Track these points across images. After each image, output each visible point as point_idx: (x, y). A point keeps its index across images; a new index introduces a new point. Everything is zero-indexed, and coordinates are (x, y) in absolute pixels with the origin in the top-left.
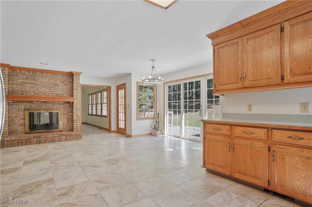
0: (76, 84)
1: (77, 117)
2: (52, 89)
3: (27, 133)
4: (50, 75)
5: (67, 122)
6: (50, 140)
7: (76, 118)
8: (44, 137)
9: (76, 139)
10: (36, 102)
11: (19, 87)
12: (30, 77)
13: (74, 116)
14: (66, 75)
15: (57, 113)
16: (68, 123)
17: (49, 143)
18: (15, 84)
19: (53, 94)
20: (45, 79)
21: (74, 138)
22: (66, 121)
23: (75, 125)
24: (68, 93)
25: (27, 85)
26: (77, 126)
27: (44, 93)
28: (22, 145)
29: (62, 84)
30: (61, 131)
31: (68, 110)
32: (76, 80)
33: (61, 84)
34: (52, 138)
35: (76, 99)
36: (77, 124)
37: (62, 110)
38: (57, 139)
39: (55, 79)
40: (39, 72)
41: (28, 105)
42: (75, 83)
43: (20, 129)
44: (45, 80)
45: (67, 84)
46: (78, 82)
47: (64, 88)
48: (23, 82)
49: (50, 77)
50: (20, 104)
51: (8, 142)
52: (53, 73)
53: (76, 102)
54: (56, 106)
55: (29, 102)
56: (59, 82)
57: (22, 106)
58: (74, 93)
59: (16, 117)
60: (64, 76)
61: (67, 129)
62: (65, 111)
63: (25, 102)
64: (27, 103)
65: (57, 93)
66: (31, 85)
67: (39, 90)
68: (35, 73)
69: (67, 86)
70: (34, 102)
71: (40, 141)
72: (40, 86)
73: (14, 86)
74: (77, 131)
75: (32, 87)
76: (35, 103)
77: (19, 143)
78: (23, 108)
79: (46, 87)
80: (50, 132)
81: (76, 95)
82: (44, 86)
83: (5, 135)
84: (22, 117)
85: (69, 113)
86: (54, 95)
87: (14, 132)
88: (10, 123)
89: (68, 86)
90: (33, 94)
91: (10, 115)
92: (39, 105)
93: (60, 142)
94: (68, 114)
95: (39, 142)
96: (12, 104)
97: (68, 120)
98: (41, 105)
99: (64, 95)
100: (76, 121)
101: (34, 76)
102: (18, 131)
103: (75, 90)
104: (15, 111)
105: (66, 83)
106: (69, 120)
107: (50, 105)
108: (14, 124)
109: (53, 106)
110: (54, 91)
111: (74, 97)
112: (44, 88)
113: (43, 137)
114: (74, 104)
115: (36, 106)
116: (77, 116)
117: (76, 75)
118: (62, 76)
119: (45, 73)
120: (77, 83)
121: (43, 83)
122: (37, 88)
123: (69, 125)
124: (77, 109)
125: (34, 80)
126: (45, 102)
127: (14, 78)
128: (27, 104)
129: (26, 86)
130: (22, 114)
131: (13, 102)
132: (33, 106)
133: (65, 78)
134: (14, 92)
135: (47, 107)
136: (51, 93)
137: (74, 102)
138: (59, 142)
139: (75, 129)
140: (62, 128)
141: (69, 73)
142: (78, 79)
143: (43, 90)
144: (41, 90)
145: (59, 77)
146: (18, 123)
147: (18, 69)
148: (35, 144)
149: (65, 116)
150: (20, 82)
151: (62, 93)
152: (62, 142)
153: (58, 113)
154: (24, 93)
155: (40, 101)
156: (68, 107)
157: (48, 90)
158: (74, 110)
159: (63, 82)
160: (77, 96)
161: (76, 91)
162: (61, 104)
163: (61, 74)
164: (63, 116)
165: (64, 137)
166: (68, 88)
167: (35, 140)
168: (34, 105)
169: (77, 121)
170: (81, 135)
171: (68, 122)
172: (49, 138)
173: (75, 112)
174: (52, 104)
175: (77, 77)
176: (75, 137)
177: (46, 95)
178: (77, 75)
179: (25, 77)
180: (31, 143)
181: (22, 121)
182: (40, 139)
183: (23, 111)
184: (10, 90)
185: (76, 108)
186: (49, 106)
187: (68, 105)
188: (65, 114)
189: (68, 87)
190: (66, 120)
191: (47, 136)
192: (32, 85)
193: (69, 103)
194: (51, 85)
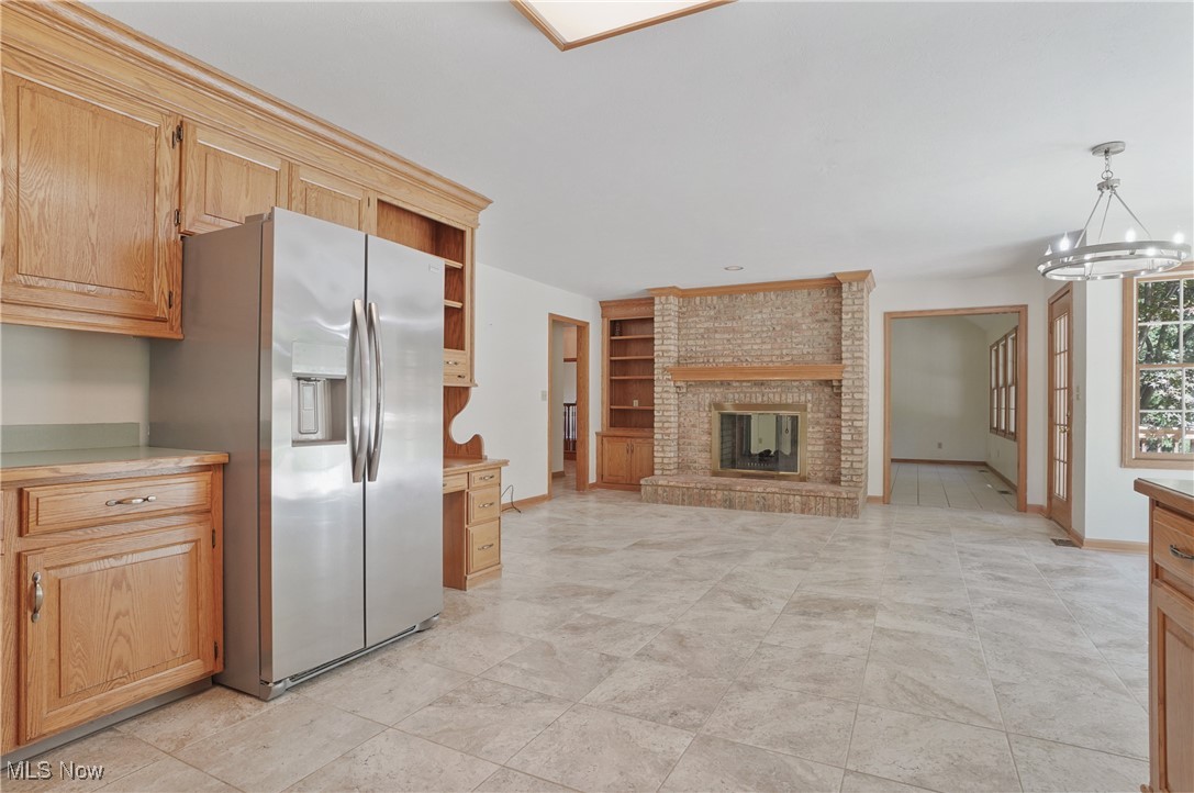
0: (850, 315)
1: (852, 435)
2: (779, 340)
3: (715, 474)
4: (773, 297)
5: (824, 451)
6: (758, 502)
7: (849, 437)
8: (740, 491)
9: (838, 513)
10: (738, 384)
11: (699, 342)
12: (722, 311)
13: (844, 430)
14: (821, 287)
15: (792, 417)
16: (827, 455)
17: (754, 510)
18: (691, 337)
19: (782, 356)
20: (761, 312)
21: (831, 508)
22: (821, 448)
23: (847, 465)
24: (828, 351)
25: (717, 336)
26: (852, 467)
27: (758, 357)
28: (690, 504)
29: (809, 320)
30: (803, 479)
31: (828, 410)
32: (850, 302)
33: (807, 321)
34: (763, 498)
35: (849, 369)
36: (852, 462)
37: (809, 410)
38: (777, 503)
39: (789, 308)
40: (745, 292)
41: (717, 394)
42: (847, 313)
43: (701, 460)
44: (759, 316)
45: (826, 320)
46: (856, 308)
47: (816, 333)
48: (707, 329)
49: (773, 305)
50: (702, 390)
51: (665, 491)
52: (782, 290)
53: (851, 382)
54: (790, 396)
55: (722, 383)
56: (799, 315)
57: (707, 396)
58: (844, 349)
59: (694, 426)
60: (816, 294)
61: (824, 475)
62: (819, 411)
63: (712, 383)
64: (717, 386)
65: (795, 352)
66: (726, 336)
67: (746, 348)
68: (736, 298)
69: (826, 324)
70: (734, 384)
71: (730, 501)
72: (747, 336)
73: (689, 342)
74: (852, 484)
75: (728, 340)
76: (736, 387)
77: (686, 498)
78: (707, 401)
79: (764, 335)
80: (772, 477)
81: (849, 355)
82: (758, 332)
83: (668, 472)
84: (706, 426)
85: (831, 421)
86: (786, 359)
87: (689, 468)
88: (681, 441)
89: (830, 324)
90: (730, 359)
91: (682, 419)
92: (745, 393)
93: (785, 514)
94: (827, 424)
95: (729, 504)
96: (684, 390)
97: (827, 443)
98: (751, 393)
99: (817, 359)
100: (848, 448)
101: (734, 306)
102: (697, 465)
103: (848, 338)
104: (691, 408)
105: (821, 315)
106: (831, 442)
107: (774, 393)
108: (689, 444)
109: (784, 397)
110: (787, 348)
111: (844, 362)
112: (758, 341)
113: (738, 488)
114: (843, 389)
115: (737, 396)
116: (853, 431)
117: (850, 284)
118: (809, 294)
119: (762, 294)
120: (853, 313)
121: (756, 326)
122: (740, 342)
123: (829, 461)
124: (853, 406)
125: (734, 319)
126: (762, 383)
127: (690, 320)
128: (716, 390)
129: (715, 339)
130: (706, 420)
131: (689, 386)
132: (731, 396)
133: (820, 297)
134: (690, 357)
135: (765, 398)
136: (778, 352)
137: (844, 383)
138: (781, 511)
139: (845, 476)
140: (809, 468)
141: (828, 282)
142: (859, 295)
143: (755, 347)
144: (749, 347)
145: (801, 297)
146: (696, 442)
147: (698, 295)
148: (720, 506)
149: (817, 428)
150: (702, 330)
151: (810, 350)
152: (792, 514)
153: (795, 419)
154: (711, 360)
155: (749, 381)
156: (827, 397)
157: (769, 347)
158: (844, 410)
159: (811, 314)
160: (854, 357)
161: (849, 342)
162: (807, 390)
163: (803, 287)
164: (810, 429)
165: (798, 498)
166: (827, 333)
167: (719, 496)
168: (733, 393)
169: (852, 448)
170: (853, 499)
171: (828, 451)
172: (756, 495)
173: (847, 417)
174: (779, 389)
175: (855, 289)
176: (835, 505)
177: (762, 362)
178: (855, 284)
179: (712, 313)
180: (710, 503)
181: (705, 438)
182: (732, 493)
183: (707, 409)
184: (681, 353)
185: (849, 404)
186: (771, 396)
187: (828, 390)
188: (818, 423)
189: (828, 328)
190: (822, 442)
191: (749, 489)
192: (729, 333)
193: (828, 383)
194: (778, 328)
